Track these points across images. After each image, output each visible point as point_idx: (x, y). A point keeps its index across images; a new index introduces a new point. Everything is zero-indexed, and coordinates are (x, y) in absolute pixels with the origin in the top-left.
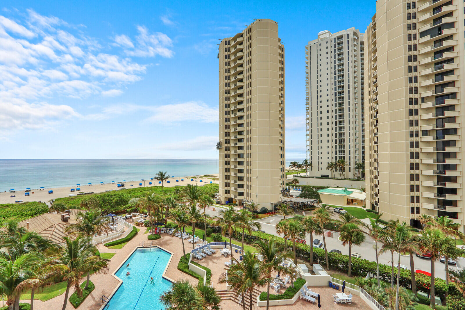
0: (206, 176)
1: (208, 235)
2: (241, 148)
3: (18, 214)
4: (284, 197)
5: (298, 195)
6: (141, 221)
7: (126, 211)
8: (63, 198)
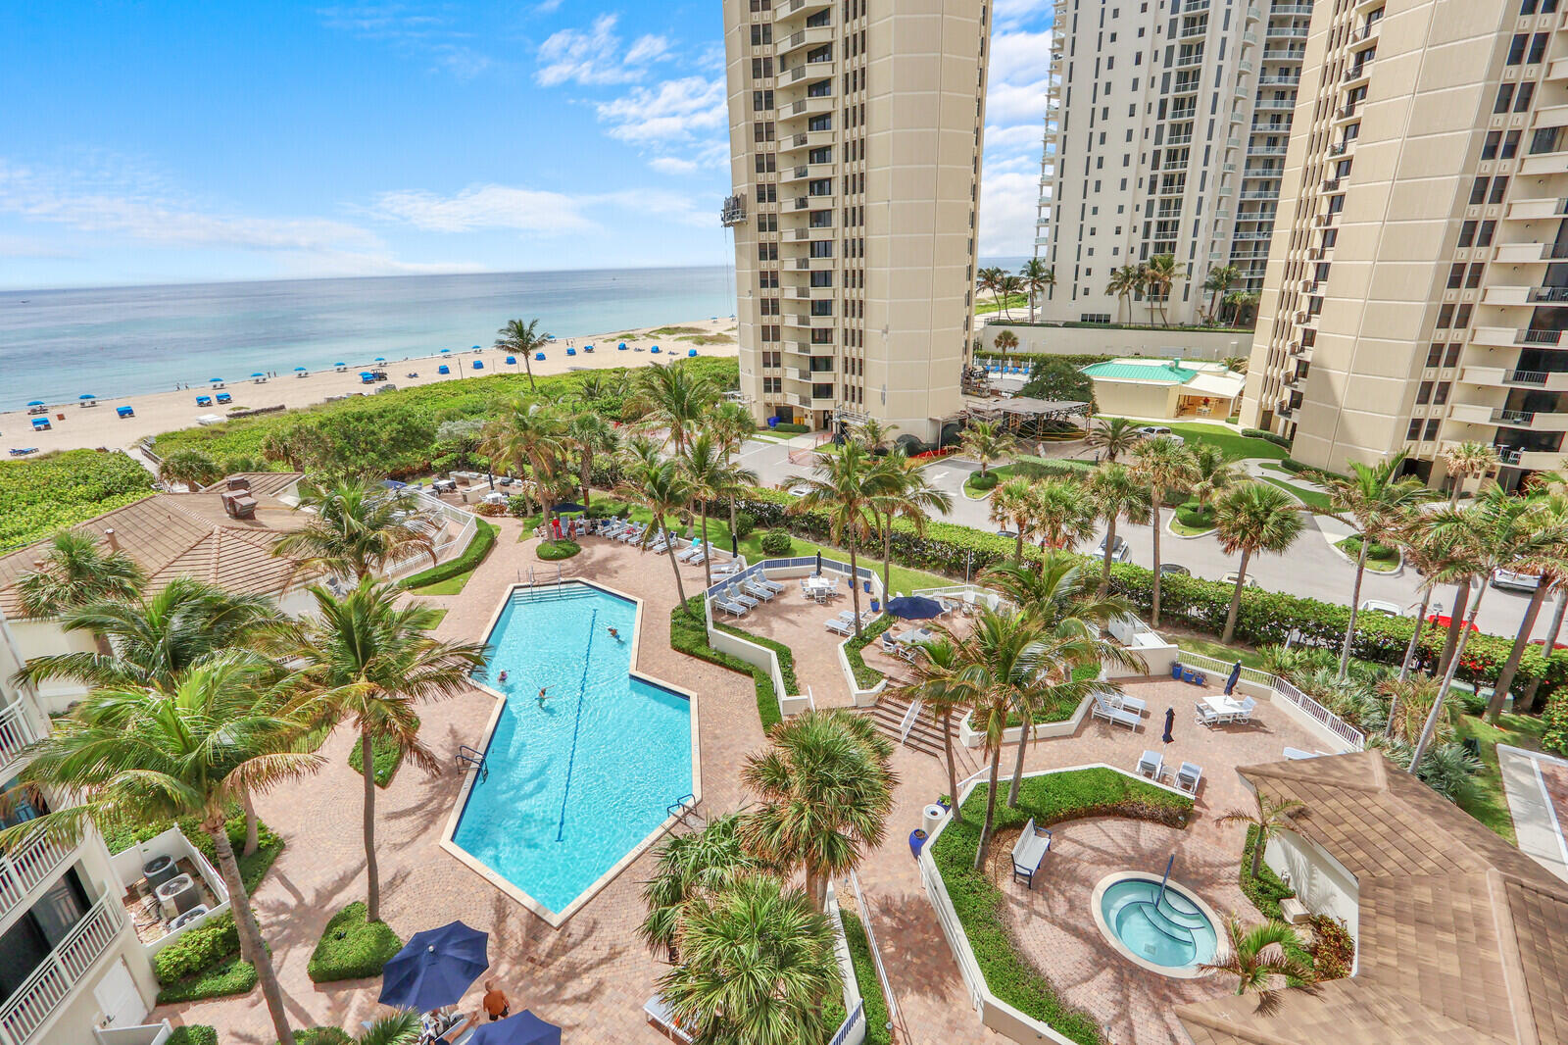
0: (669, 331)
1: (742, 536)
2: (819, 219)
3: (43, 498)
4: (969, 397)
5: (1019, 388)
6: (495, 500)
7: (429, 465)
8: (183, 433)
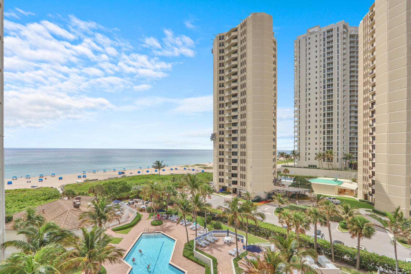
0: (197, 165)
1: (208, 223)
2: (235, 139)
4: (276, 186)
5: (290, 184)
6: (143, 207)
7: (129, 197)
8: (72, 184)
